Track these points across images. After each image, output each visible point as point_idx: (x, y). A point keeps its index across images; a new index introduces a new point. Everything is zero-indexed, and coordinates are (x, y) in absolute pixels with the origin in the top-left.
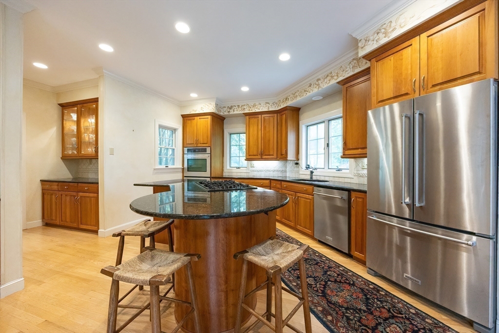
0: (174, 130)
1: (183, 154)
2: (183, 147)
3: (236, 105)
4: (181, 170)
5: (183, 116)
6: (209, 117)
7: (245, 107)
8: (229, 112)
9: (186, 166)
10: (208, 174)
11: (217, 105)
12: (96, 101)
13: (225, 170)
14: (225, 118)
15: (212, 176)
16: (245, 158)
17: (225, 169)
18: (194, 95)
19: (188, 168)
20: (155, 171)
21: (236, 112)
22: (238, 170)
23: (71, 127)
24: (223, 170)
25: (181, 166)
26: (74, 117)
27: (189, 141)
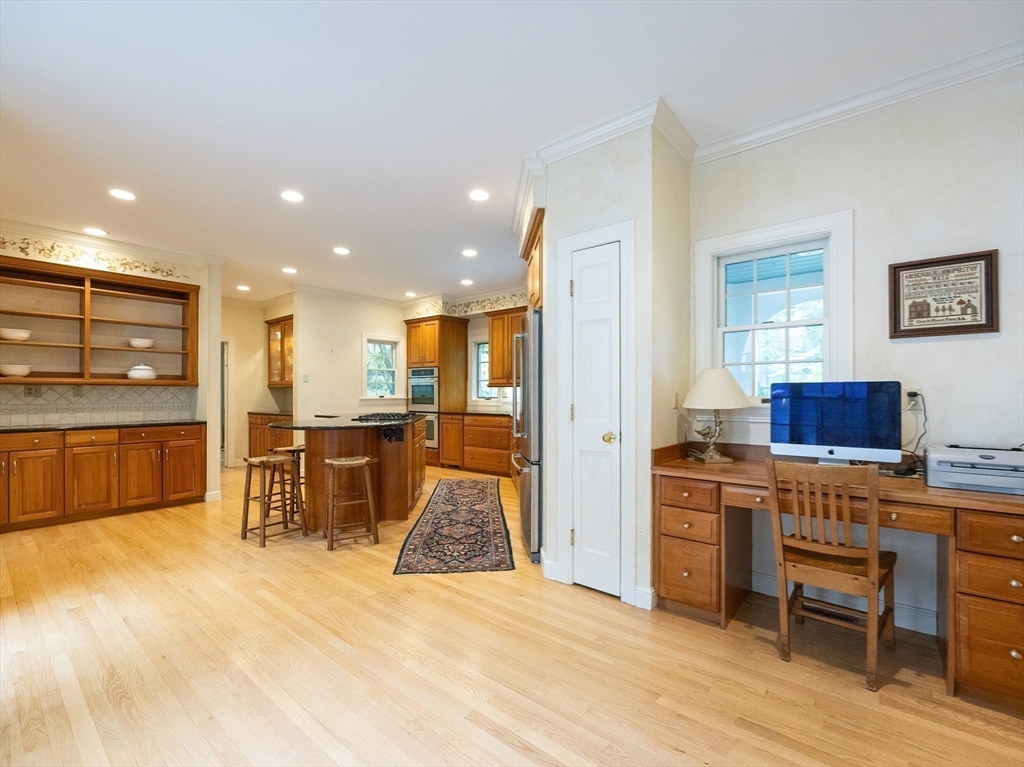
0: (394, 344)
1: (408, 378)
2: (408, 368)
3: (474, 300)
4: (404, 402)
5: (409, 323)
6: (437, 322)
7: (485, 303)
8: (466, 312)
9: (410, 396)
10: (434, 408)
11: (445, 304)
12: (290, 318)
13: (469, 403)
14: (468, 320)
15: (442, 410)
16: (487, 383)
17: (468, 400)
18: (410, 295)
19: (413, 399)
20: (363, 403)
21: (475, 312)
22: (488, 403)
23: (276, 347)
24: (466, 402)
25: (404, 397)
26: (279, 334)
27: (415, 360)
